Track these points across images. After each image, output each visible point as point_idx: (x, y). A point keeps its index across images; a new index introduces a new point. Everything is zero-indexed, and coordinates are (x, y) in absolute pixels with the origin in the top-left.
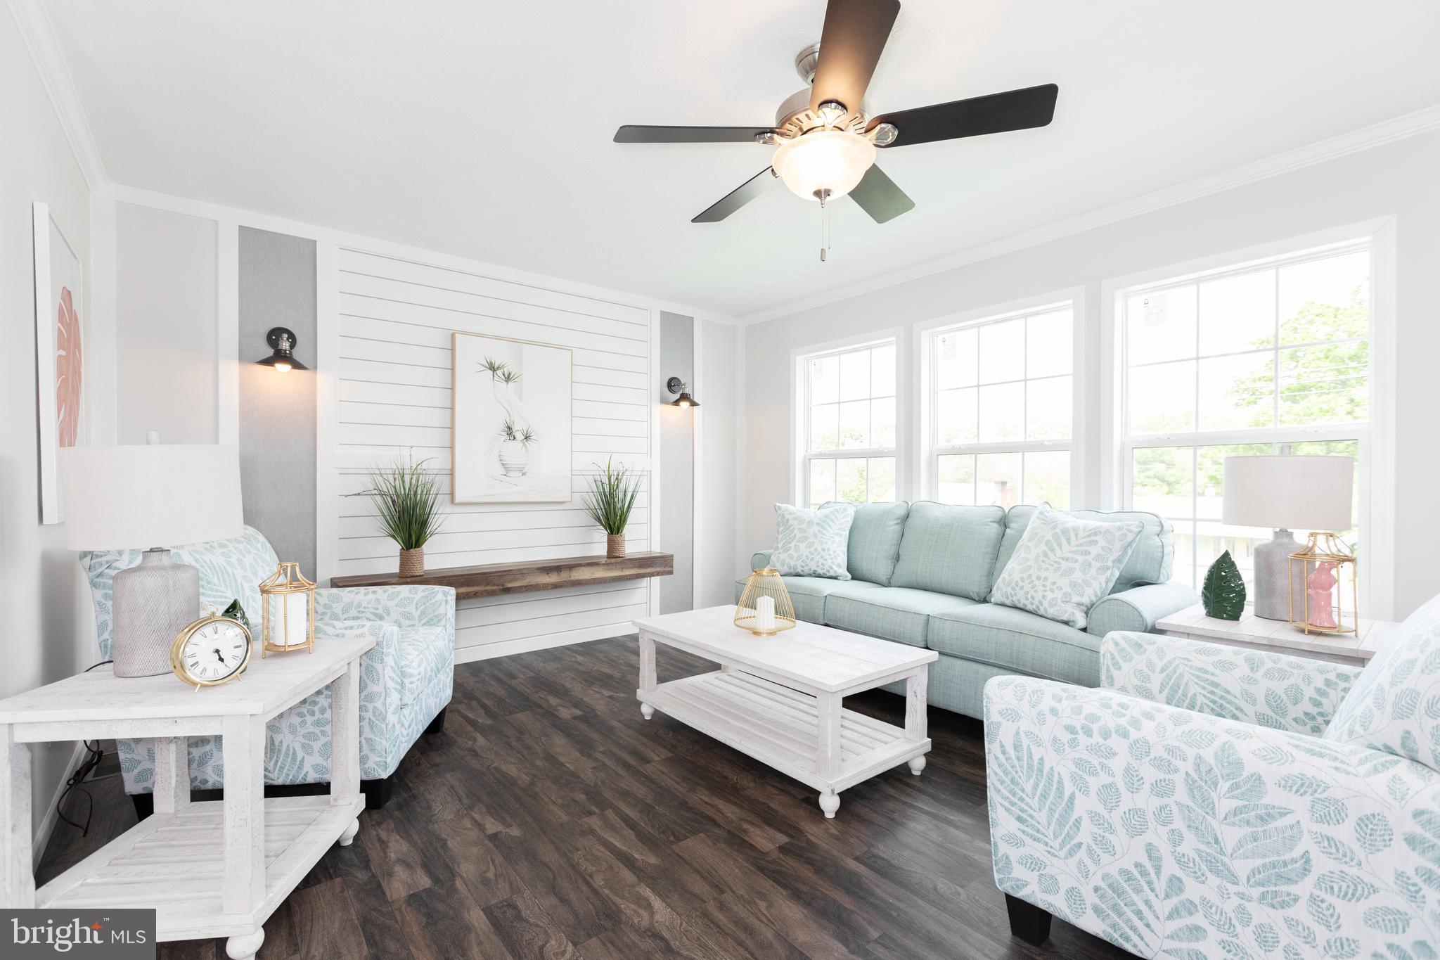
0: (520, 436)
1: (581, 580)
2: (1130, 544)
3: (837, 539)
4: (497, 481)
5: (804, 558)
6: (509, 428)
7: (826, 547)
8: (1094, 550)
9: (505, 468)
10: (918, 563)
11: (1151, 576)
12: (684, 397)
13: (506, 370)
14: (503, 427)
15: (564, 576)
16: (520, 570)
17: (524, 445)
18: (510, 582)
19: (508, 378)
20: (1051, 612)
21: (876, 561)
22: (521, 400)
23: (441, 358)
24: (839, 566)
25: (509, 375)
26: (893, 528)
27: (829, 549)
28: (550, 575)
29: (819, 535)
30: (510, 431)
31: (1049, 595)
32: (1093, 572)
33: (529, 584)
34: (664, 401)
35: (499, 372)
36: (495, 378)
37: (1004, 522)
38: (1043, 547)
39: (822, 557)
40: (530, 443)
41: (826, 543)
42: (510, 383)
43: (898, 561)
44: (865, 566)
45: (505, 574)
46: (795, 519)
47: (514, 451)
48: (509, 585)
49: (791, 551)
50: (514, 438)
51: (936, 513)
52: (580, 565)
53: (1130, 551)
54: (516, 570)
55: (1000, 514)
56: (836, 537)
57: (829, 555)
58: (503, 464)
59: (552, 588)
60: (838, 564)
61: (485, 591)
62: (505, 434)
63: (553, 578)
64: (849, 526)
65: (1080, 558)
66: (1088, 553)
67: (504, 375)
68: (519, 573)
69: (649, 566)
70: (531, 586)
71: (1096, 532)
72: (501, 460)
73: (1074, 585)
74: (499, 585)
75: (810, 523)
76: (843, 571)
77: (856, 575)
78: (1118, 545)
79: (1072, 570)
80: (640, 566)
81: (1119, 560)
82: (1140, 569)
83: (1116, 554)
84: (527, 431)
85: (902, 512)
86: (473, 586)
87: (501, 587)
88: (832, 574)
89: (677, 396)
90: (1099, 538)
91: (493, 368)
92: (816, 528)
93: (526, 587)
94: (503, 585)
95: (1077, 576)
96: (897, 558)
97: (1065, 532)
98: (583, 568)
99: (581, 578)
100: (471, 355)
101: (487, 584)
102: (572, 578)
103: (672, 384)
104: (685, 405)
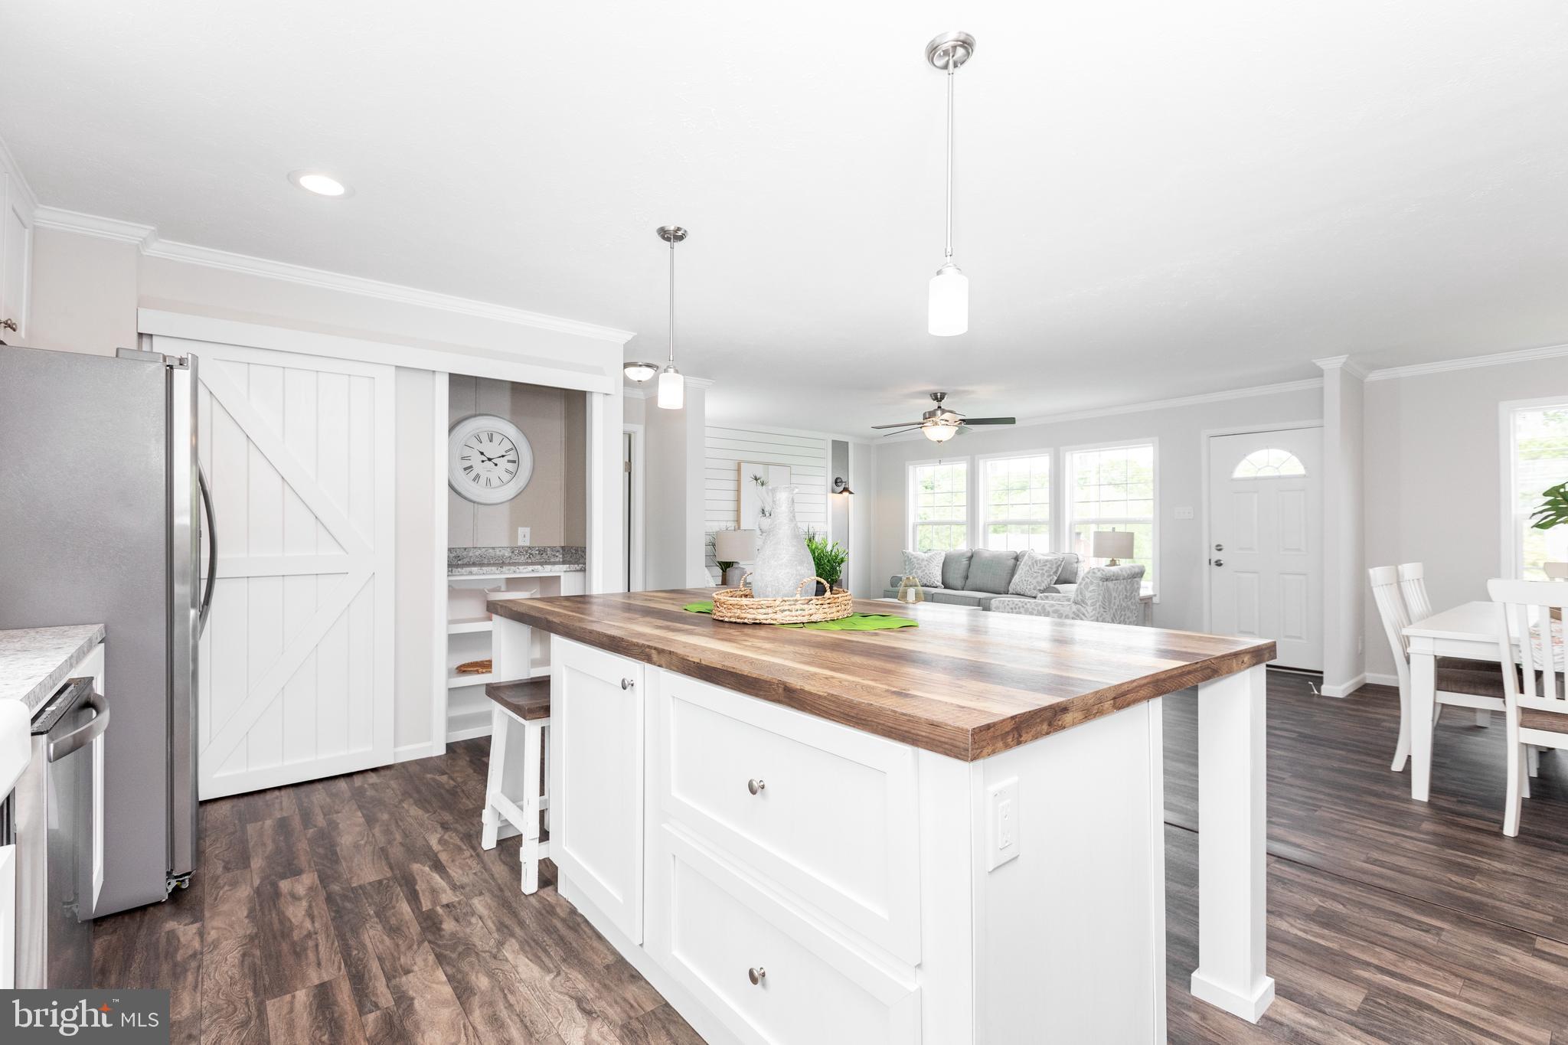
0: (767, 514)
2: (1060, 565)
3: (937, 568)
4: (758, 538)
7: (931, 572)
8: (1046, 568)
10: (977, 577)
11: (1072, 579)
12: (846, 490)
13: (762, 479)
14: (760, 508)
19: (762, 484)
20: (1029, 594)
21: (955, 578)
22: (768, 494)
23: (733, 475)
24: (938, 581)
25: (763, 482)
26: (965, 562)
29: (928, 566)
30: (763, 511)
31: (1029, 587)
32: (1045, 577)
34: (833, 491)
35: (759, 481)
36: (757, 484)
37: (1017, 559)
38: (1028, 568)
41: (931, 570)
42: (763, 487)
43: (967, 578)
44: (951, 581)
46: (915, 558)
47: (765, 522)
49: (914, 574)
51: (986, 554)
53: (1060, 569)
55: (1015, 554)
58: (760, 529)
60: (937, 579)
62: (760, 512)
64: (943, 561)
65: (1041, 572)
66: (1043, 569)
67: (761, 482)
71: (1047, 561)
72: (759, 527)
73: (1038, 582)
75: (923, 560)
76: (940, 584)
77: (946, 587)
78: (1054, 566)
79: (1036, 577)
81: (1056, 572)
82: (1066, 576)
83: (1054, 570)
84: (771, 512)
85: (969, 554)
88: (934, 585)
89: (841, 489)
90: (1048, 563)
91: (756, 479)
92: (926, 563)
95: (1039, 579)
96: (967, 577)
97: (1036, 561)
100: (747, 472)
103: (837, 482)
104: (846, 494)
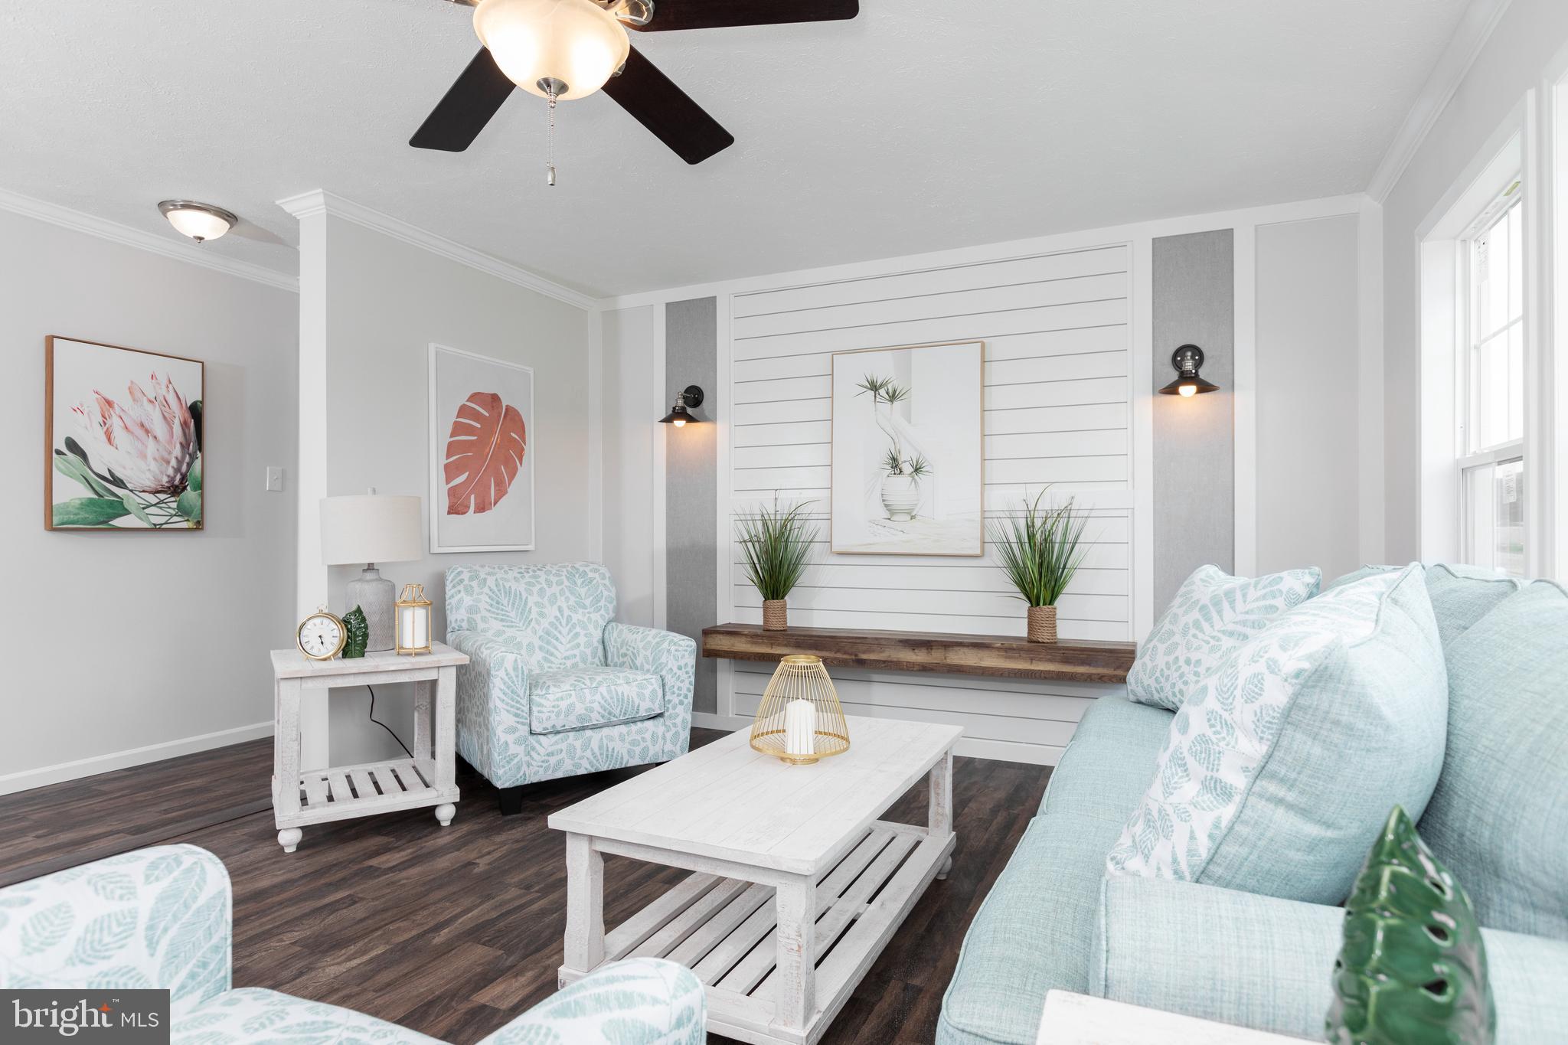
0: (907, 469)
1: (962, 666)
4: (879, 527)
5: (1158, 674)
6: (894, 459)
7: (1194, 656)
9: (888, 510)
13: (890, 387)
14: (886, 458)
15: (935, 657)
16: (876, 639)
17: (913, 478)
18: (864, 652)
19: (893, 397)
22: (910, 422)
25: (895, 391)
27: (1198, 662)
28: (916, 651)
29: (1193, 631)
30: (895, 463)
33: (889, 659)
35: (882, 392)
36: (878, 400)
39: (1181, 676)
40: (921, 478)
41: (1198, 648)
42: (895, 403)
45: (858, 641)
47: (901, 488)
48: (864, 657)
50: (901, 471)
52: (960, 644)
54: (872, 638)
56: (1224, 638)
57: (1197, 674)
58: (886, 505)
59: (919, 670)
61: (835, 658)
62: (889, 467)
63: (919, 657)
67: (887, 393)
68: (876, 642)
69: (1083, 663)
70: (891, 662)
72: (884, 501)
74: (851, 655)
80: (1066, 661)
84: (917, 462)
86: (822, 650)
87: (854, 657)
91: (874, 387)
92: (1196, 614)
93: (884, 662)
94: (856, 655)
98: (965, 650)
99: (962, 662)
100: (850, 376)
101: (838, 651)
102: (949, 661)
